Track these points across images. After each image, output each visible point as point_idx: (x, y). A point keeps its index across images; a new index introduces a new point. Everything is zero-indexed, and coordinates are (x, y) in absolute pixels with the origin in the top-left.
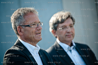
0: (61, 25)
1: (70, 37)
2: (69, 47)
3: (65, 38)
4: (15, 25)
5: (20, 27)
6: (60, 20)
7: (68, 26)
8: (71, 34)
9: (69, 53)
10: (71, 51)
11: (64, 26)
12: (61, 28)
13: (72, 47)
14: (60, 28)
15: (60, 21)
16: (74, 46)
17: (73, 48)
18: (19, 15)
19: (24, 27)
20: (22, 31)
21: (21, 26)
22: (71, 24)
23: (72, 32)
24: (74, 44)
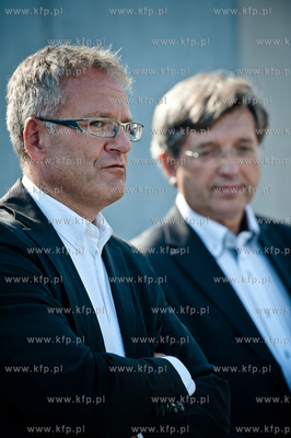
0: (196, 138)
1: (230, 197)
2: (231, 235)
3: (211, 197)
4: (18, 113)
5: (39, 122)
6: (195, 114)
7: (228, 147)
8: (237, 182)
9: (225, 263)
10: (235, 253)
11: (210, 144)
12: (196, 155)
13: (245, 235)
14: (189, 153)
15: (195, 120)
16: (254, 234)
17: (249, 242)
18: (42, 70)
19: (51, 125)
20: (40, 142)
21: (41, 119)
22: (244, 140)
23: (244, 175)
24: (254, 224)
